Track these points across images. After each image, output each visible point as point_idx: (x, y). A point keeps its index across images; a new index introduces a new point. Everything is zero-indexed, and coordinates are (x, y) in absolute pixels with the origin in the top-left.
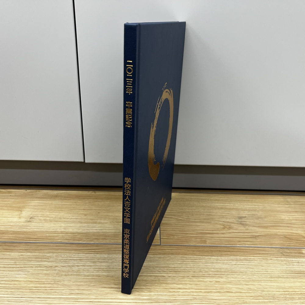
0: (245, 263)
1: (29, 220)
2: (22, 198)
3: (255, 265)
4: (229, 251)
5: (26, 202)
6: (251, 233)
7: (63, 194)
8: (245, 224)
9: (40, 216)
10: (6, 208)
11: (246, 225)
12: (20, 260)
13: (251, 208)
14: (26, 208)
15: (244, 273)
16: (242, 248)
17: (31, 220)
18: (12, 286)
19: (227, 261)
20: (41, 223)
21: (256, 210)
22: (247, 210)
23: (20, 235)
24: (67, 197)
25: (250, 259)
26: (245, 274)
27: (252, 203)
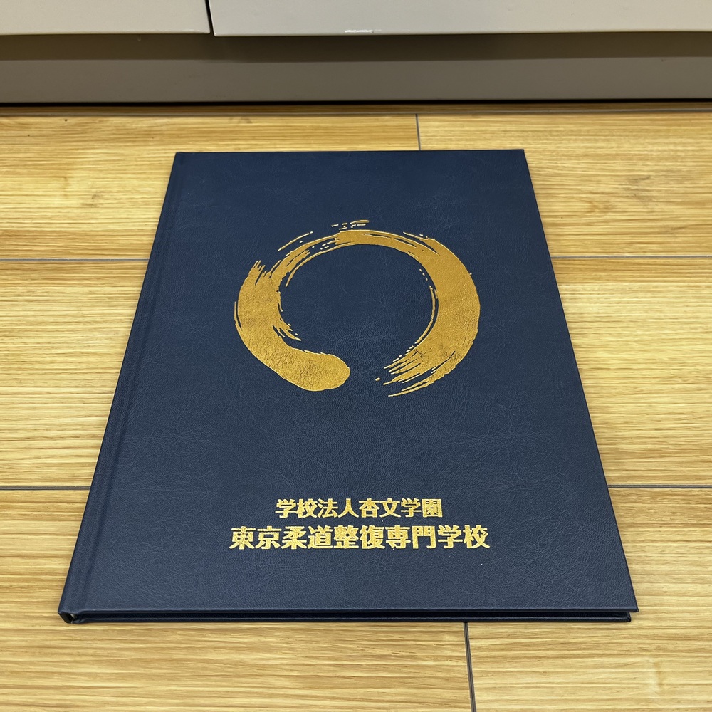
0: (642, 298)
1: (90, 202)
2: (60, 142)
3: (667, 303)
4: (604, 270)
5: (72, 154)
6: (661, 220)
7: (164, 128)
8: (647, 196)
9: (115, 190)
10: (25, 171)
11: (650, 199)
12: (89, 304)
13: (665, 151)
14: (76, 169)
15: (640, 324)
16: (637, 261)
17: (95, 202)
18: (83, 366)
19: (599, 294)
20: (122, 210)
21: (679, 156)
22: (653, 159)
23: (78, 242)
24: (179, 137)
25: (656, 287)
26: (643, 326)
27: (668, 137)
